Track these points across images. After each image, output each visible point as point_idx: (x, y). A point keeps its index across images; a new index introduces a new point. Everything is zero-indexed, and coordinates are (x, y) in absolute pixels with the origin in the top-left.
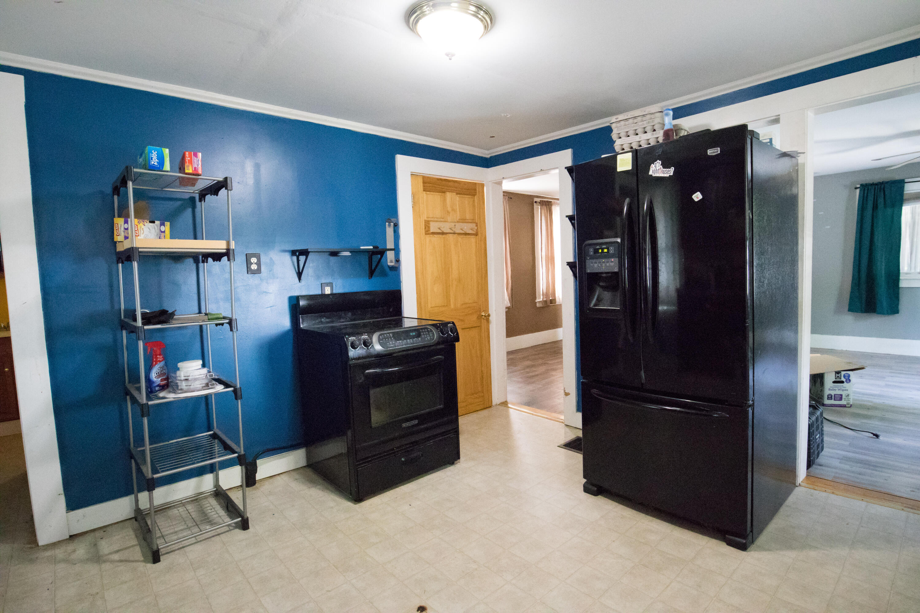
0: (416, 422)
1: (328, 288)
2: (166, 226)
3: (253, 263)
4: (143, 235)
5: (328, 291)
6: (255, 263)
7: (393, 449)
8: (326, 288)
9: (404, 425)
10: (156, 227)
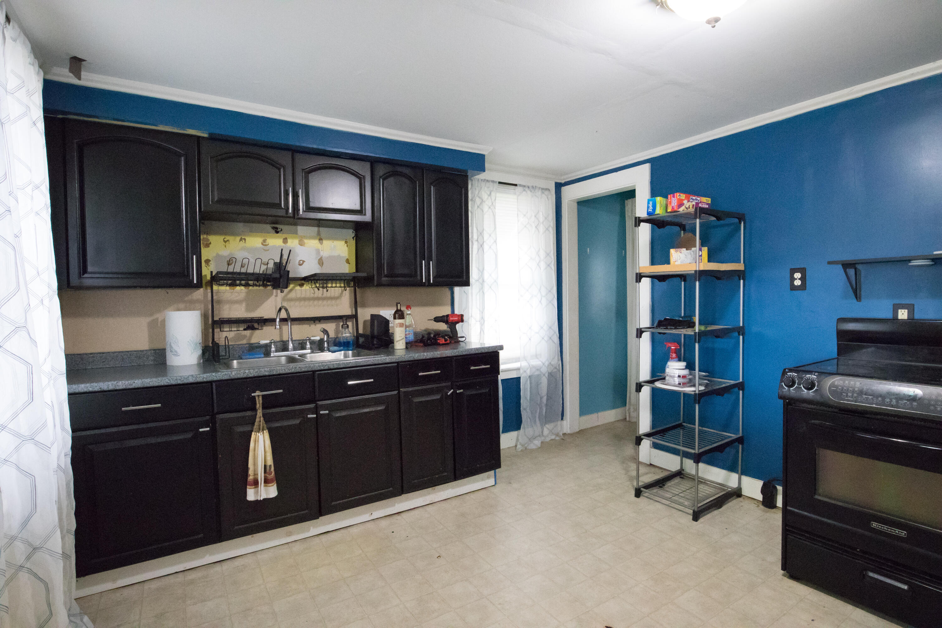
0: (903, 533)
1: (903, 310)
2: (702, 251)
3: (796, 279)
4: (680, 261)
5: (903, 314)
6: (799, 279)
7: (855, 549)
8: (900, 311)
9: (874, 525)
10: (692, 253)
